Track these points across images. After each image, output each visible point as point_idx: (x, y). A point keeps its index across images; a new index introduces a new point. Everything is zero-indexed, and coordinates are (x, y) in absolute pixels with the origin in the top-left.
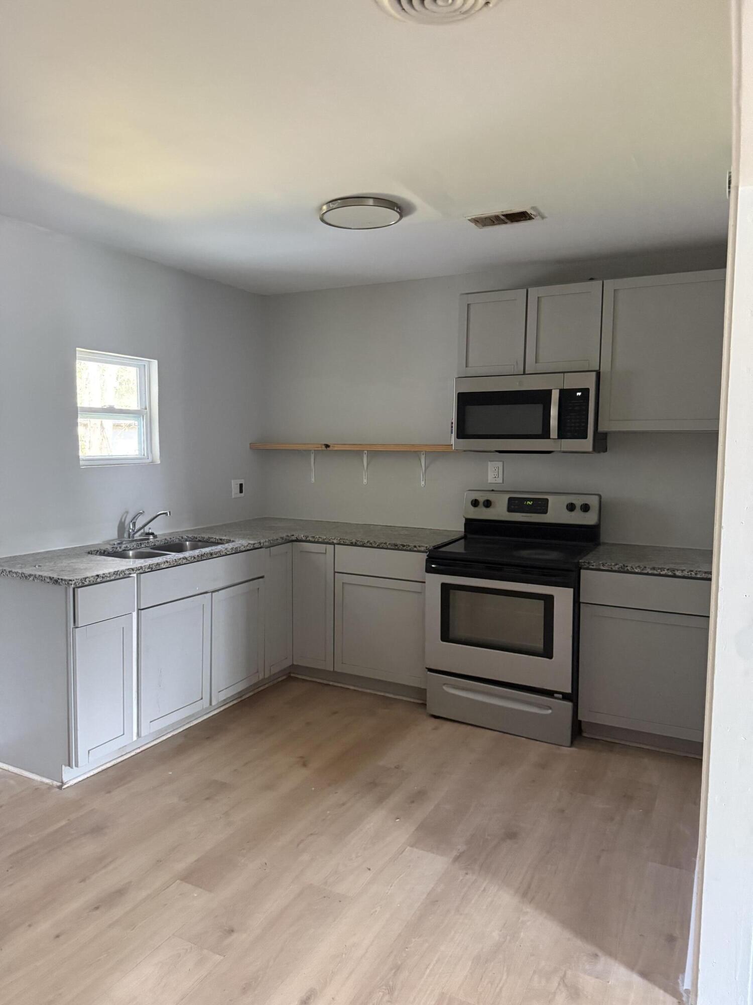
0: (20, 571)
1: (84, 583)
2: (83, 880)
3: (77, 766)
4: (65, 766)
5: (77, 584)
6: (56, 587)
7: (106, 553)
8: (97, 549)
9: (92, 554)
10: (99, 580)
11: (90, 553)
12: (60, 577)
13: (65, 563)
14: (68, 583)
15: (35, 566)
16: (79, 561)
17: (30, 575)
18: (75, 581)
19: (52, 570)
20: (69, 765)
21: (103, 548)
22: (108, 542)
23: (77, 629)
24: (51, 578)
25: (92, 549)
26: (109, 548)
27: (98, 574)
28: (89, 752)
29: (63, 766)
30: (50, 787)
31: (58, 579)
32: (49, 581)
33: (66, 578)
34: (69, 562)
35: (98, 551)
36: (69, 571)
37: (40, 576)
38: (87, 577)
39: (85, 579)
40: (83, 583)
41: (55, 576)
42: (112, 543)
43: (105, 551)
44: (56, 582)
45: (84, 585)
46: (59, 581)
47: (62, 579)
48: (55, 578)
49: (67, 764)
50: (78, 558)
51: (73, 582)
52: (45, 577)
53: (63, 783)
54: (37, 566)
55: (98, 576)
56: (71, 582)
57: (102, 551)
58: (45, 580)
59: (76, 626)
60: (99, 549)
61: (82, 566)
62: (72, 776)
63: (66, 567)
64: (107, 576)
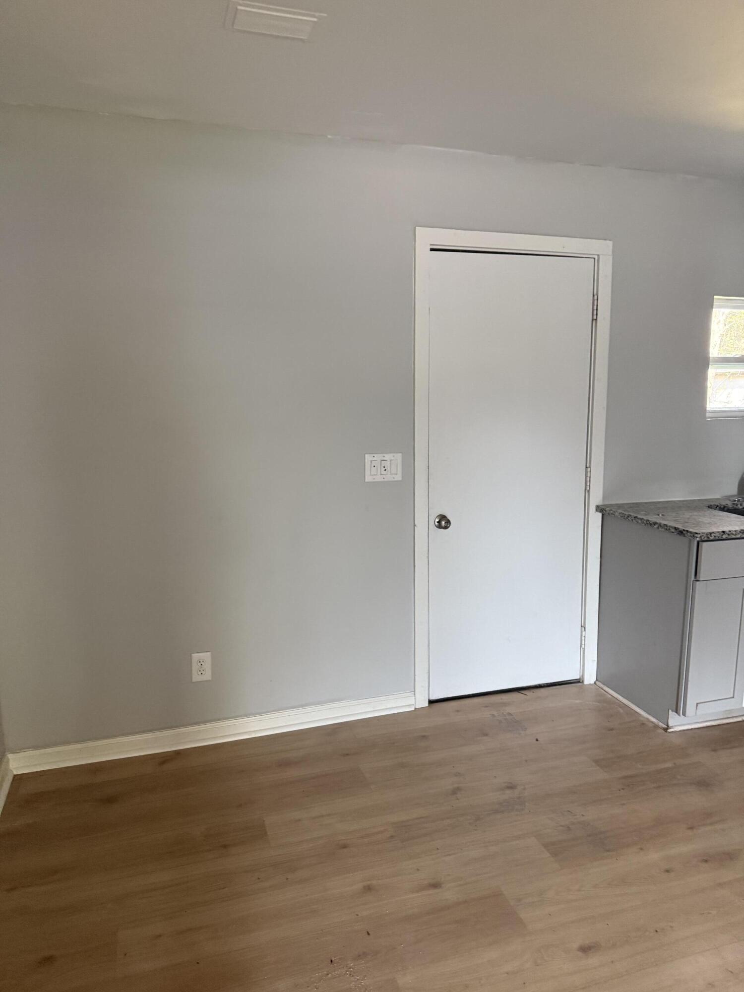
0: (645, 518)
1: (710, 538)
2: (691, 828)
3: (684, 714)
4: (672, 711)
5: (703, 537)
6: (681, 538)
7: (725, 509)
8: (716, 504)
9: (711, 508)
10: (724, 537)
11: (710, 507)
12: (686, 529)
13: (687, 515)
14: (694, 536)
15: (658, 515)
16: (700, 514)
17: (655, 523)
18: (702, 534)
19: (675, 521)
20: (677, 711)
21: (724, 503)
22: (728, 498)
23: (698, 583)
24: (676, 529)
25: (712, 504)
26: (730, 504)
27: (724, 530)
28: (697, 706)
29: (670, 711)
30: (656, 727)
31: (684, 530)
32: (673, 531)
33: (691, 530)
34: (691, 514)
35: (718, 506)
36: (694, 524)
37: (665, 524)
38: (713, 532)
39: (711, 533)
40: (708, 538)
41: (681, 527)
42: (732, 499)
43: (725, 507)
44: (681, 533)
45: (710, 539)
46: (684, 532)
47: (687, 531)
48: (680, 530)
49: (674, 709)
50: (699, 511)
51: (699, 535)
52: (670, 526)
53: (668, 727)
54: (660, 515)
55: (724, 532)
56: (696, 535)
57: (722, 507)
58: (669, 529)
59: (697, 579)
60: (719, 505)
61: (706, 520)
62: (678, 723)
63: (688, 519)
64: (733, 534)
